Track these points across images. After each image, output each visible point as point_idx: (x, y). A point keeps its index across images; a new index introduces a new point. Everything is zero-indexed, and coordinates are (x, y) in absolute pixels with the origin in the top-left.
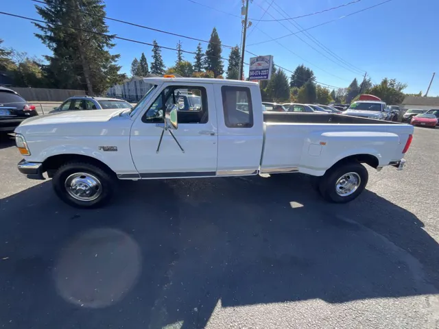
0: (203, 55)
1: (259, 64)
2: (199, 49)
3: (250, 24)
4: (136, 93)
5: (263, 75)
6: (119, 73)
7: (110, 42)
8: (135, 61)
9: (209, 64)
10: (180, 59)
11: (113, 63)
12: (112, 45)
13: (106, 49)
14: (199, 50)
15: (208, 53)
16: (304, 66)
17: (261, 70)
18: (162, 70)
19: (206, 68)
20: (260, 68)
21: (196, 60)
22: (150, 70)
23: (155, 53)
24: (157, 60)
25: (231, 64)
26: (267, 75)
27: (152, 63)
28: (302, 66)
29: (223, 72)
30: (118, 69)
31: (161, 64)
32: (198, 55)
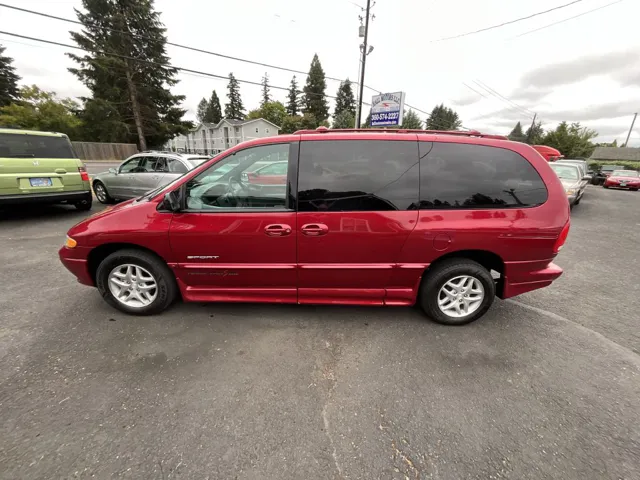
0: (299, 92)
1: (386, 105)
2: (294, 84)
3: (372, 49)
4: (205, 146)
5: (391, 120)
6: (183, 119)
7: (171, 78)
8: (204, 102)
9: (308, 105)
10: (266, 98)
11: (175, 106)
12: (175, 82)
13: (165, 86)
14: (294, 86)
15: (306, 89)
16: (444, 106)
17: (388, 113)
18: (240, 114)
19: (304, 111)
20: (387, 109)
21: (289, 100)
22: (223, 114)
23: (232, 90)
24: (233, 100)
25: (339, 104)
26: (397, 120)
27: (227, 105)
28: (442, 107)
29: (328, 115)
30: (182, 113)
31: (240, 106)
32: (292, 91)
